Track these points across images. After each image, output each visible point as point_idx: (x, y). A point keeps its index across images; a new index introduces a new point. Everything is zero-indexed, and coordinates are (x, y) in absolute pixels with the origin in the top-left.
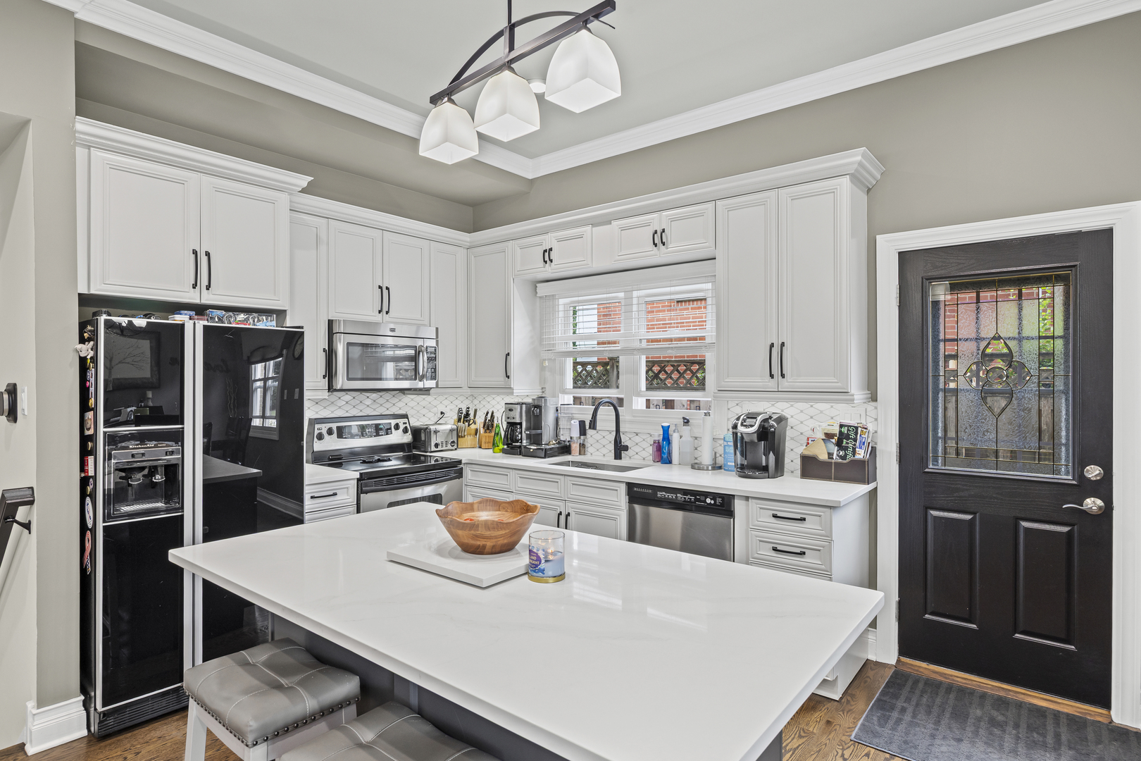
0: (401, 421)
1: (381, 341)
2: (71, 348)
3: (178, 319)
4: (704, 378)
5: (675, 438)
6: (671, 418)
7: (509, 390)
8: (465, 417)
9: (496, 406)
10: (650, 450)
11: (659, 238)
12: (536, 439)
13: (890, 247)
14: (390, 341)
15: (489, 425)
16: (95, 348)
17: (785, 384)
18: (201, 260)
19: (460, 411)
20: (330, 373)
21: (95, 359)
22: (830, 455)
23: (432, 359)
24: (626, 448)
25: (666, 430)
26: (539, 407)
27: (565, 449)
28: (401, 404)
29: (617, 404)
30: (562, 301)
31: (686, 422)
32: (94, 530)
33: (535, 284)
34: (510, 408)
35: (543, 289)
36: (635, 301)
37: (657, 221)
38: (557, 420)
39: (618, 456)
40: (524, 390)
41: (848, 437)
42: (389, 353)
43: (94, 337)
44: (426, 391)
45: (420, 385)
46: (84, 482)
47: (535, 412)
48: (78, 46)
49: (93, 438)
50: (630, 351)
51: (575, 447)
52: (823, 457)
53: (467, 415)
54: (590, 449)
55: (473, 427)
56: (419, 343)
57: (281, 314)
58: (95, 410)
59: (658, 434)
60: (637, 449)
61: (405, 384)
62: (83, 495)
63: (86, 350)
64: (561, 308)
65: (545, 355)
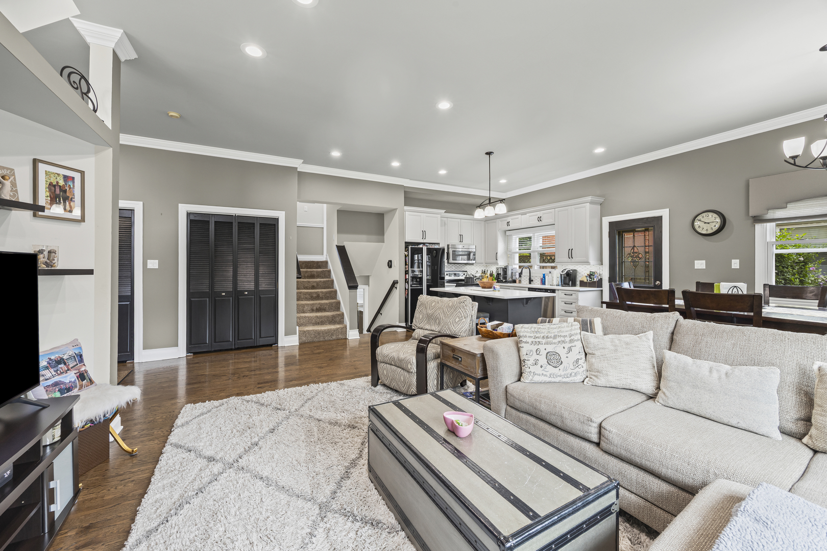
0: (465, 273)
1: (457, 250)
2: (404, 253)
3: (421, 246)
4: (554, 259)
5: (546, 277)
6: (546, 271)
7: (497, 263)
8: (484, 272)
9: (493, 269)
10: (540, 281)
11: (539, 219)
12: (505, 278)
13: (606, 221)
14: (460, 250)
15: (491, 275)
16: (408, 253)
17: (573, 260)
18: (424, 233)
19: (482, 270)
20: (448, 259)
21: (408, 255)
22: (587, 280)
23: (474, 255)
24: (532, 281)
25: (544, 275)
26: (506, 269)
27: (514, 281)
28: (465, 268)
29: (530, 267)
30: (514, 237)
31: (550, 272)
32: (408, 289)
33: (505, 231)
34: (497, 269)
35: (508, 233)
36: (536, 236)
37: (539, 214)
38: (512, 273)
39: (530, 283)
40: (502, 263)
41: (592, 275)
42: (460, 253)
43: (408, 250)
44: (472, 264)
45: (470, 262)
46: (406, 279)
47: (505, 270)
48: (405, 191)
49: (408, 271)
50: (534, 252)
51: (517, 281)
52: (586, 281)
53: (485, 272)
54: (522, 282)
55: (486, 275)
56: (470, 250)
57: (438, 244)
58: (408, 265)
59: (542, 276)
60: (536, 281)
61: (466, 262)
62: (406, 282)
63: (406, 253)
64: (514, 239)
65: (509, 253)
